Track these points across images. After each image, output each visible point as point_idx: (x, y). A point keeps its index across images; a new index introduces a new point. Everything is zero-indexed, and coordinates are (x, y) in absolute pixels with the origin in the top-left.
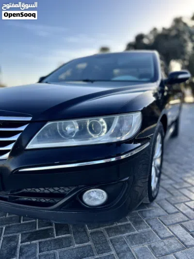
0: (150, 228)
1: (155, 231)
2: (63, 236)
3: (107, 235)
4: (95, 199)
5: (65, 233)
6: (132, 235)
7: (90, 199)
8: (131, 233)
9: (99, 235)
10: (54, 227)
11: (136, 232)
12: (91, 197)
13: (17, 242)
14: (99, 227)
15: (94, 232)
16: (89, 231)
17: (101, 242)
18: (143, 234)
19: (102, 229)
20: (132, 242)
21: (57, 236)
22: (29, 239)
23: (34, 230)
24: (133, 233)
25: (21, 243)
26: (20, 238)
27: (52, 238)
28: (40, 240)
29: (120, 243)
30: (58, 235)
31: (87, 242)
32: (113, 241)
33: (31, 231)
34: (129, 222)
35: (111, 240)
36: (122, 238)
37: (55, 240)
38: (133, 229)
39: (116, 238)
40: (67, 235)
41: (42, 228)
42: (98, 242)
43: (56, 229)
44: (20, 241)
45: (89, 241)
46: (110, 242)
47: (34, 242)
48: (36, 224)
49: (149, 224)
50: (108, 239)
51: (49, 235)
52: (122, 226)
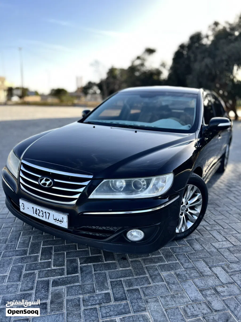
0: (178, 261)
1: (181, 263)
2: (110, 262)
3: (144, 264)
4: (136, 237)
5: (111, 259)
6: (163, 265)
7: (132, 236)
8: (162, 263)
9: (138, 263)
10: (103, 255)
11: (166, 263)
12: (133, 235)
13: (77, 263)
14: (137, 257)
15: (133, 261)
16: (130, 260)
17: (139, 268)
18: (171, 265)
19: (140, 259)
20: (162, 270)
21: (105, 261)
22: (85, 262)
23: (88, 256)
24: (164, 263)
25: (80, 264)
26: (79, 261)
27: (103, 263)
28: (94, 264)
29: (153, 269)
30: (107, 261)
31: (128, 267)
32: (148, 268)
33: (86, 256)
34: (162, 255)
35: (146, 267)
36: (155, 266)
37: (105, 264)
38: (164, 260)
39: (151, 266)
40: (113, 261)
41: (94, 255)
42: (136, 268)
43: (104, 256)
44: (79, 263)
45: (130, 266)
46: (146, 269)
47: (89, 264)
48: (89, 252)
49: (177, 258)
50: (144, 266)
51: (100, 260)
52: (156, 258)
